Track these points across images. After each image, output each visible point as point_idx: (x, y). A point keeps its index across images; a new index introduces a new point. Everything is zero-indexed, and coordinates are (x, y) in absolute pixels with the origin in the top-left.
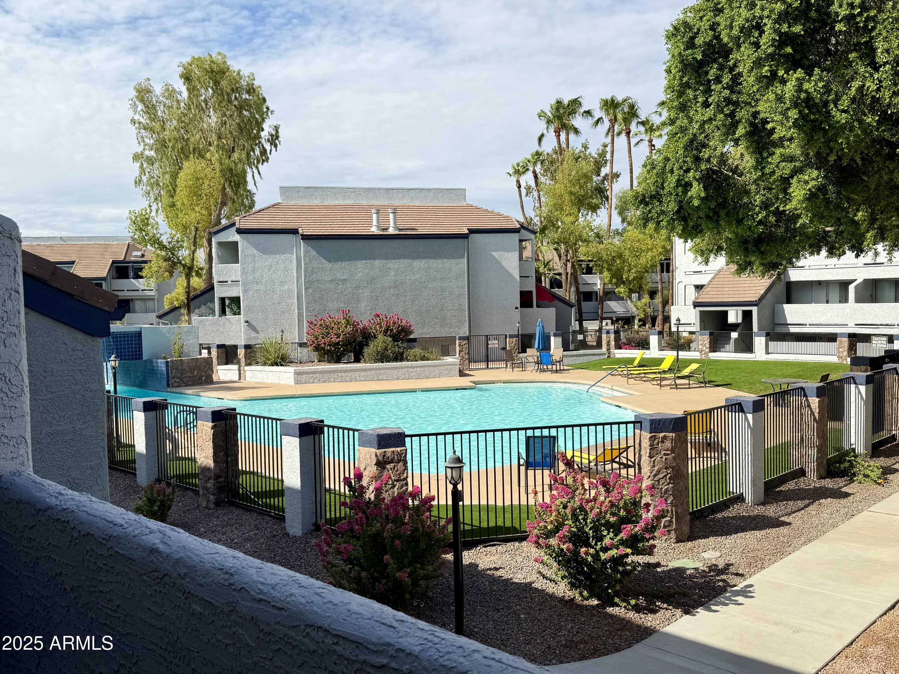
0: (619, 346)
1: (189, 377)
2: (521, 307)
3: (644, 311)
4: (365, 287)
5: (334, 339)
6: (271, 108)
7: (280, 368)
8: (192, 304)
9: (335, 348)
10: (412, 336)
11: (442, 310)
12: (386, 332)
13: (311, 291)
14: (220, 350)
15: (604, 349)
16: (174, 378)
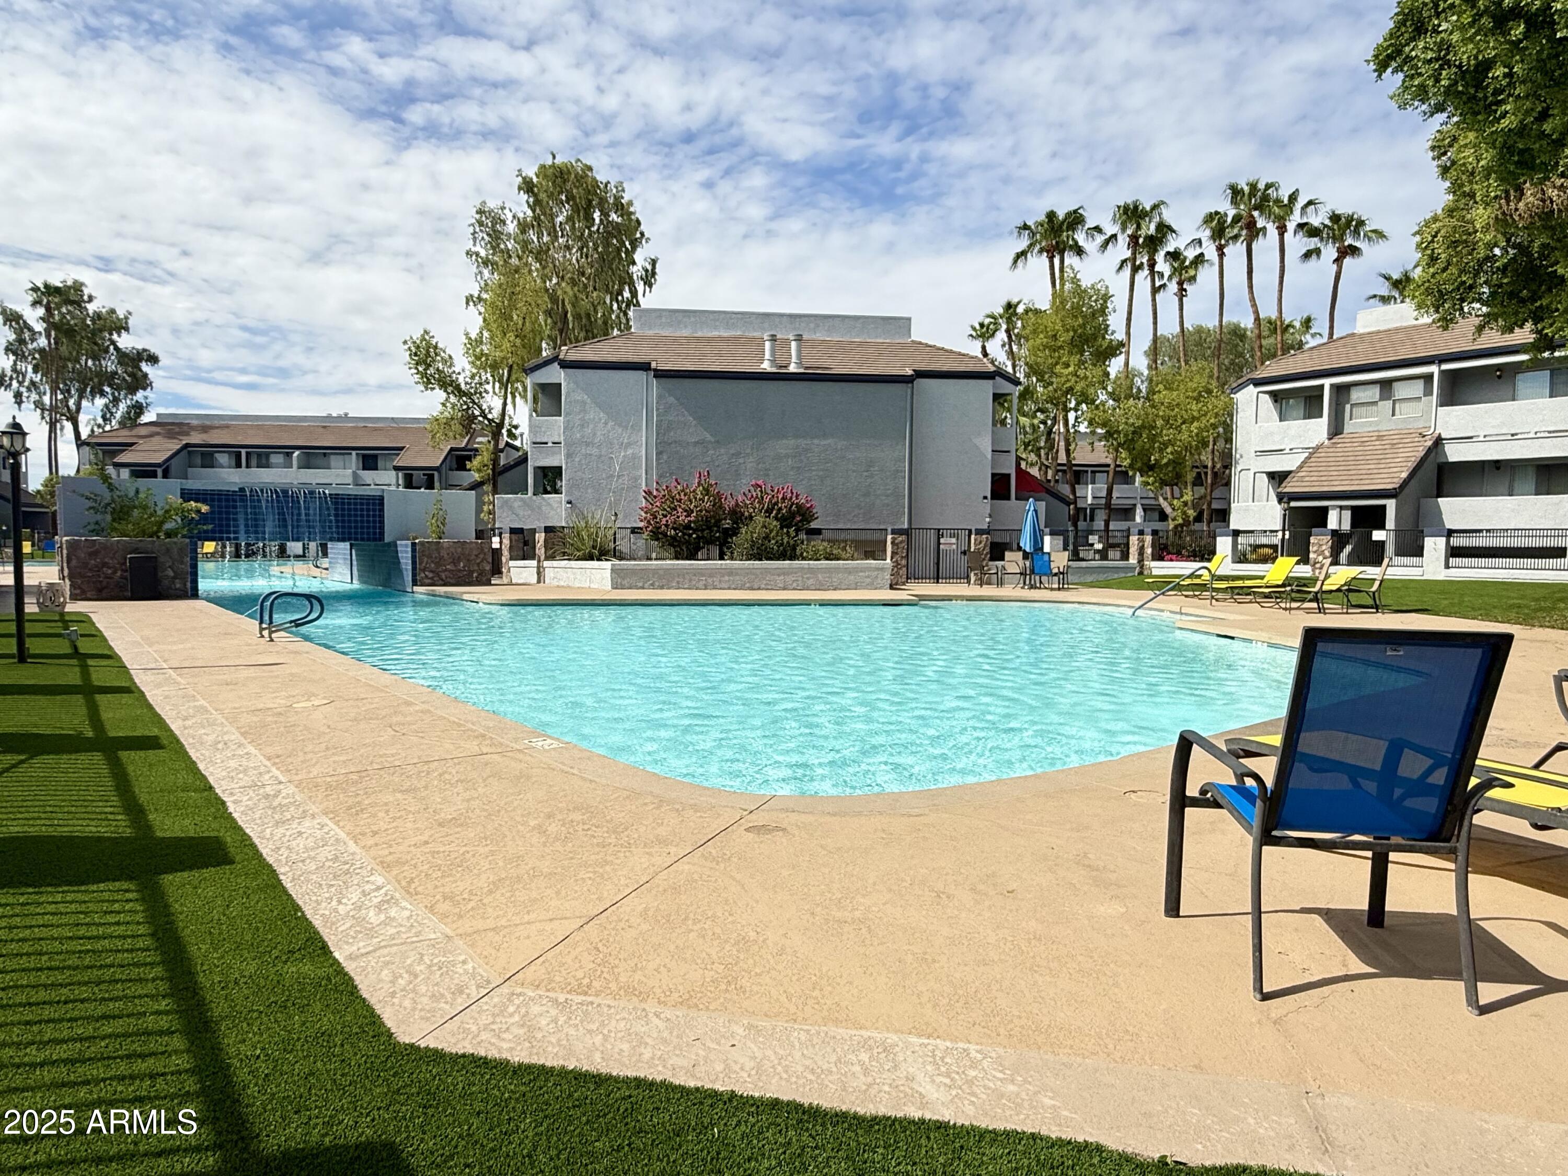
0: (1159, 556)
1: (450, 571)
2: (992, 498)
3: (1184, 513)
4: (748, 455)
5: (683, 519)
6: (647, 235)
7: (595, 564)
8: (500, 479)
9: (684, 534)
10: (814, 525)
11: (867, 494)
12: (769, 511)
13: (665, 457)
14: (514, 537)
15: (1133, 560)
16: (424, 570)
